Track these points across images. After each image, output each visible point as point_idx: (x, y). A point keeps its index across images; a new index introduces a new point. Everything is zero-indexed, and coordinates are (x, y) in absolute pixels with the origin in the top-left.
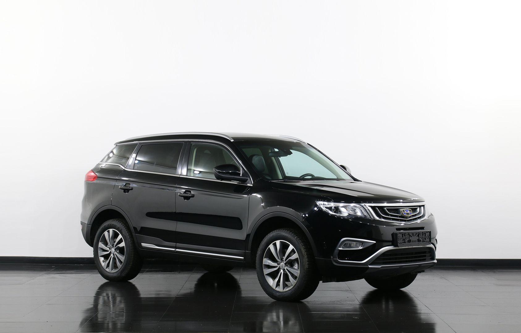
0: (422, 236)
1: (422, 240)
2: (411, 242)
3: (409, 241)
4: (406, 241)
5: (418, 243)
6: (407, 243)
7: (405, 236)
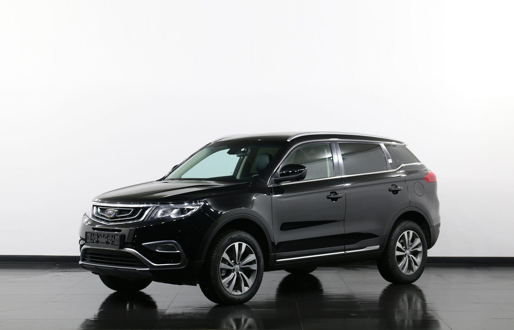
0: (111, 238)
1: (111, 242)
2: (99, 243)
3: (98, 242)
4: (95, 241)
5: (107, 245)
6: (95, 243)
7: (94, 236)
